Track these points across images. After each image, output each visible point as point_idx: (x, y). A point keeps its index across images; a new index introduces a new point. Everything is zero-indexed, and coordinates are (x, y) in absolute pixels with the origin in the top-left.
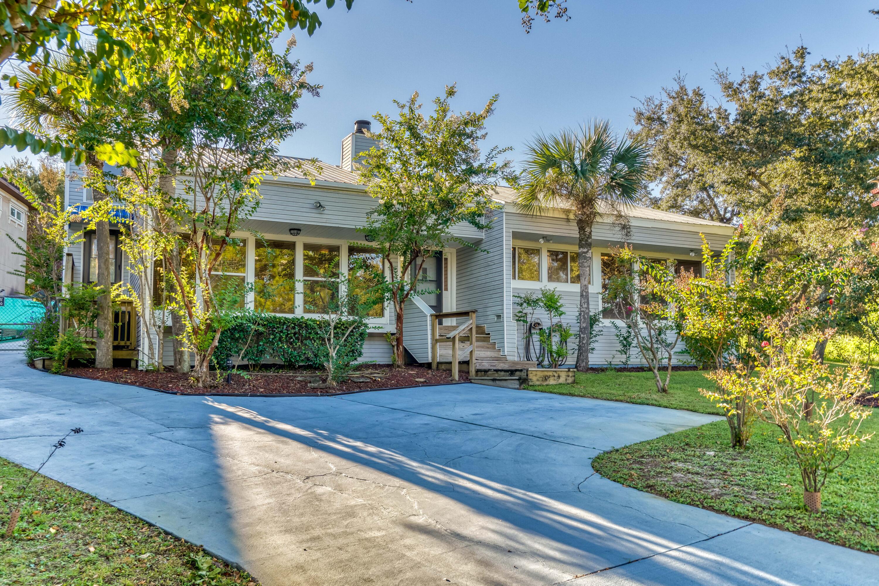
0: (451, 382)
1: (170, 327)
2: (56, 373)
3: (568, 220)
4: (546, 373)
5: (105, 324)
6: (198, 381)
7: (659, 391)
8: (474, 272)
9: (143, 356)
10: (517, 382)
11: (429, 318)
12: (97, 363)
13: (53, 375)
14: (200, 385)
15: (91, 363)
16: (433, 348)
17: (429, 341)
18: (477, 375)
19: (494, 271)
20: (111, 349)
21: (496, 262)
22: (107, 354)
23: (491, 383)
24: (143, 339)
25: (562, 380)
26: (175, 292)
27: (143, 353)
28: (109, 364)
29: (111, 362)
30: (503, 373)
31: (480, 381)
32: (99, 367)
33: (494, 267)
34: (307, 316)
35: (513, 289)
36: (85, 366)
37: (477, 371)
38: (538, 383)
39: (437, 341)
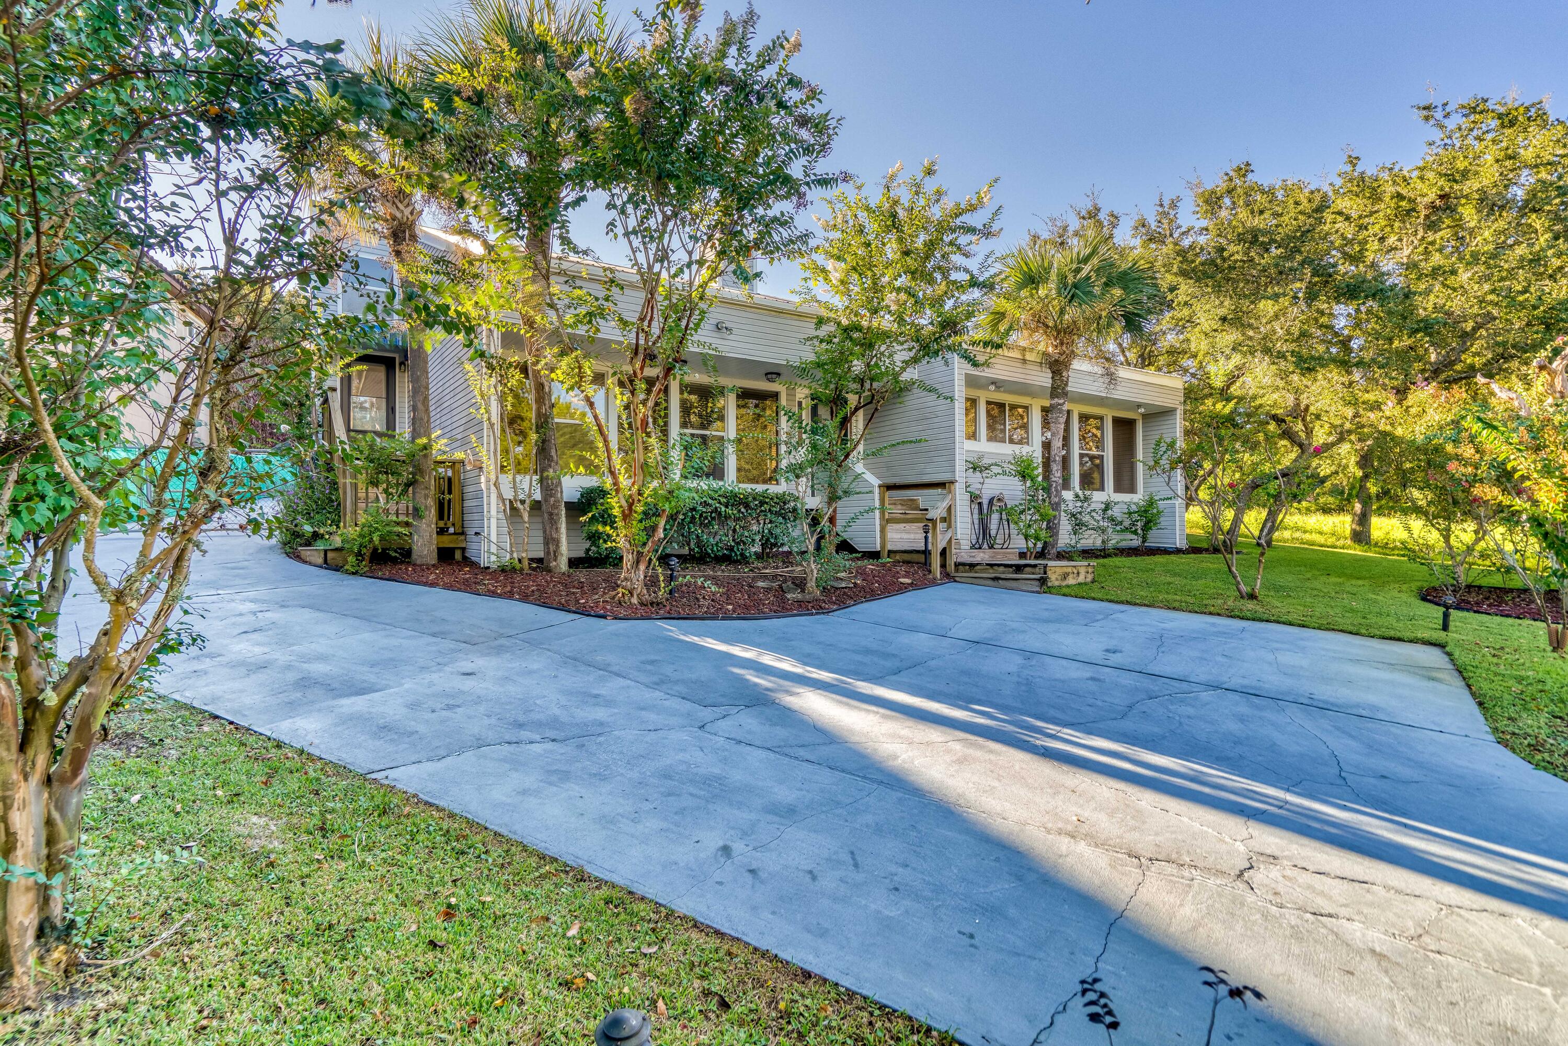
0: (933, 583)
1: (539, 502)
2: (353, 573)
3: (1024, 361)
4: (1066, 570)
5: (426, 497)
6: (632, 595)
7: (1242, 597)
8: (898, 426)
9: (489, 546)
10: (1037, 583)
11: (877, 491)
12: (414, 556)
13: (351, 577)
14: (635, 600)
15: (406, 554)
16: (883, 530)
17: (878, 522)
18: (957, 571)
19: (936, 425)
20: (435, 536)
21: (939, 414)
22: (430, 542)
23: (990, 582)
24: (489, 519)
25: (1081, 579)
26: (593, 449)
27: (490, 541)
28: (433, 559)
29: (435, 555)
30: (1002, 569)
31: (969, 580)
32: (418, 562)
33: (936, 420)
34: (748, 487)
35: (967, 451)
36: (394, 561)
37: (957, 565)
38: (1057, 583)
39: (888, 521)
